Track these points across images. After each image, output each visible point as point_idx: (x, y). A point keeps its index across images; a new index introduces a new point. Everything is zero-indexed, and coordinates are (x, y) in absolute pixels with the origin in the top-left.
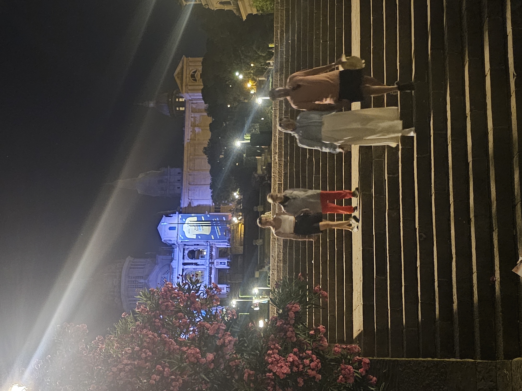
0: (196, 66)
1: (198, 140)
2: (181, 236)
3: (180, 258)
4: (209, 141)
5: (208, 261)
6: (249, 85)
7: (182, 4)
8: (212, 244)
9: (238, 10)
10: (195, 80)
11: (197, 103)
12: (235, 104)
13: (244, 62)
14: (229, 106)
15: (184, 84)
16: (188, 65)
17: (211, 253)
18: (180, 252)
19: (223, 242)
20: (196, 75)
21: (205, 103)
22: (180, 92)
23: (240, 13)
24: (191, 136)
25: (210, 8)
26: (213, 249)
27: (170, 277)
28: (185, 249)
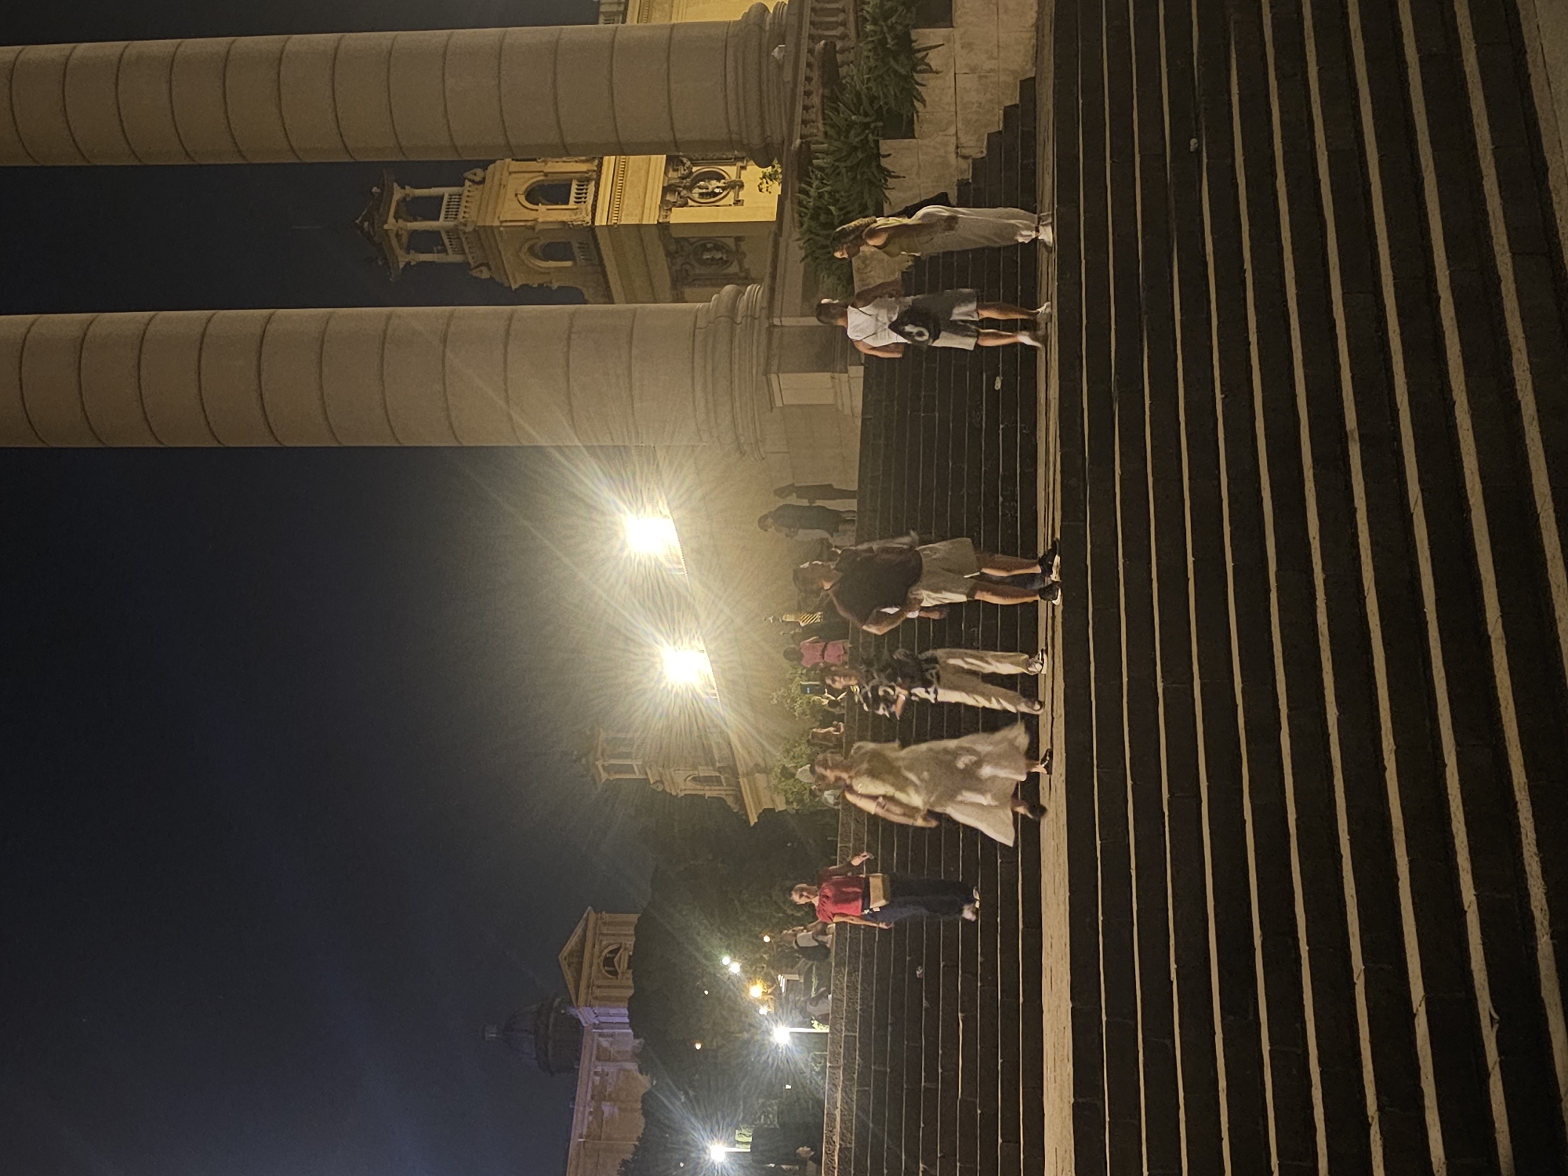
0: (619, 935)
1: (609, 1138)
4: (637, 1143)
6: (756, 990)
7: (598, 780)
9: (739, 799)
10: (615, 973)
11: (612, 1035)
12: (715, 1044)
13: (745, 932)
14: (698, 1046)
15: (583, 983)
16: (598, 932)
20: (616, 959)
21: (636, 1036)
22: (570, 1003)
23: (743, 806)
24: (589, 1127)
25: (668, 790)
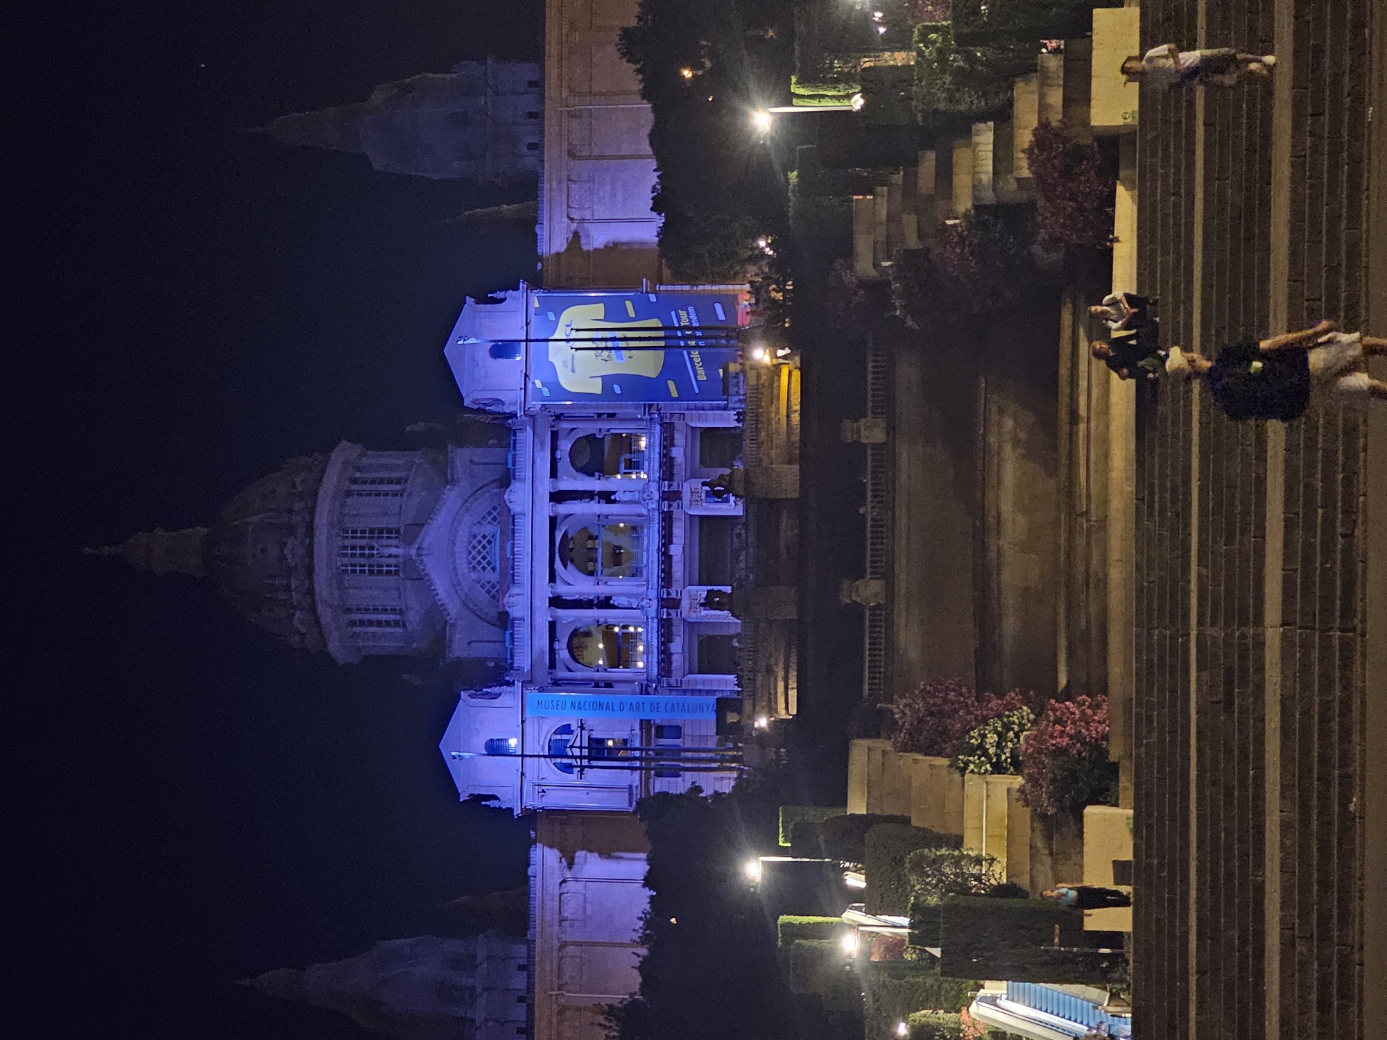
2: (538, 384)
3: (538, 473)
5: (654, 488)
8: (672, 414)
17: (670, 451)
18: (538, 446)
19: (718, 408)
26: (677, 436)
27: (502, 549)
28: (561, 434)
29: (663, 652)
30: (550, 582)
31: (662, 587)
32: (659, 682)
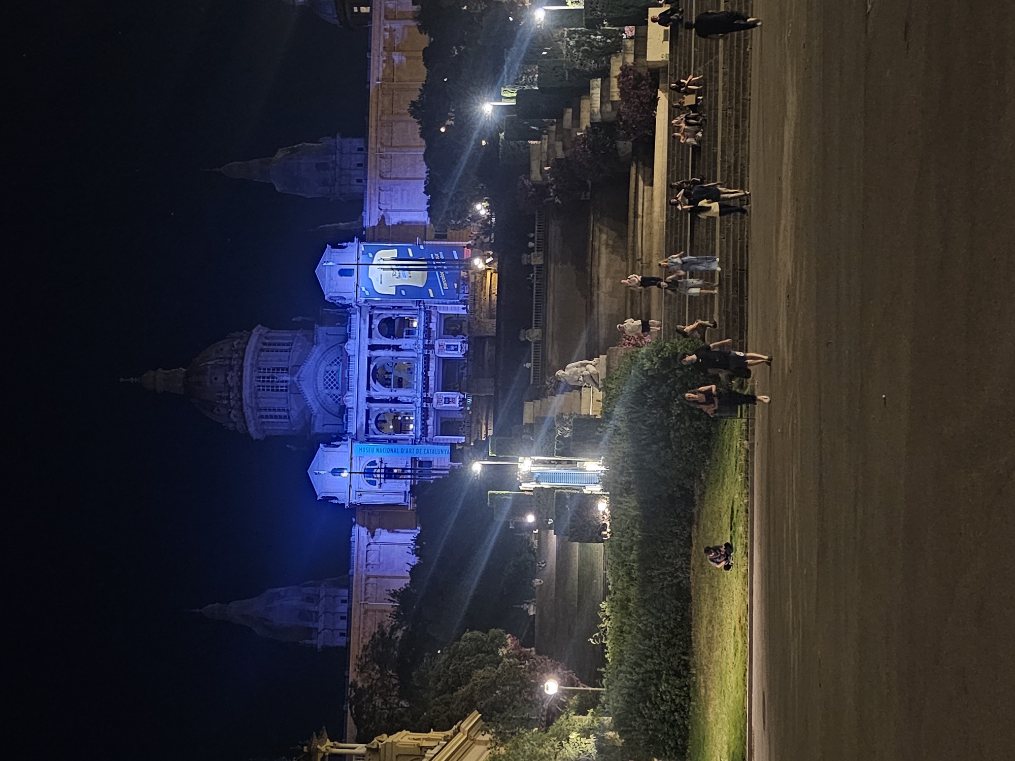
1: (400, 80)
2: (363, 289)
3: (362, 336)
4: (422, 88)
5: (420, 342)
8: (430, 306)
17: (429, 325)
18: (362, 322)
19: (454, 303)
24: (383, 71)
26: (432, 317)
27: (343, 373)
28: (374, 317)
29: (423, 424)
30: (367, 389)
31: (424, 392)
32: (421, 439)
